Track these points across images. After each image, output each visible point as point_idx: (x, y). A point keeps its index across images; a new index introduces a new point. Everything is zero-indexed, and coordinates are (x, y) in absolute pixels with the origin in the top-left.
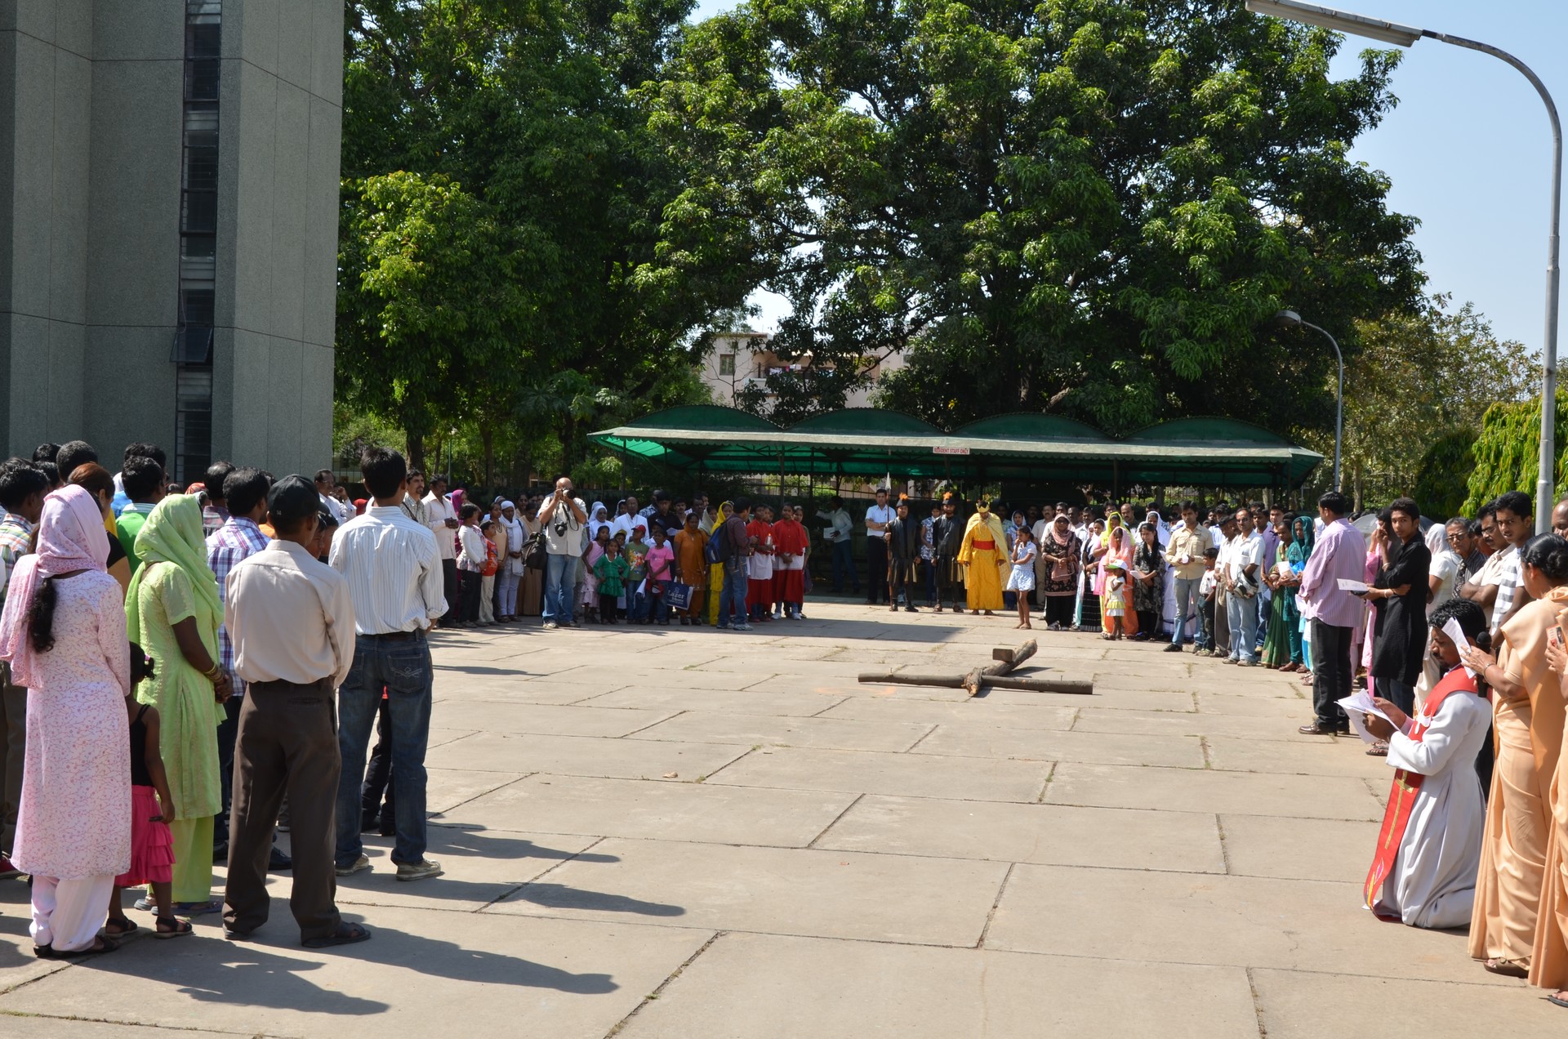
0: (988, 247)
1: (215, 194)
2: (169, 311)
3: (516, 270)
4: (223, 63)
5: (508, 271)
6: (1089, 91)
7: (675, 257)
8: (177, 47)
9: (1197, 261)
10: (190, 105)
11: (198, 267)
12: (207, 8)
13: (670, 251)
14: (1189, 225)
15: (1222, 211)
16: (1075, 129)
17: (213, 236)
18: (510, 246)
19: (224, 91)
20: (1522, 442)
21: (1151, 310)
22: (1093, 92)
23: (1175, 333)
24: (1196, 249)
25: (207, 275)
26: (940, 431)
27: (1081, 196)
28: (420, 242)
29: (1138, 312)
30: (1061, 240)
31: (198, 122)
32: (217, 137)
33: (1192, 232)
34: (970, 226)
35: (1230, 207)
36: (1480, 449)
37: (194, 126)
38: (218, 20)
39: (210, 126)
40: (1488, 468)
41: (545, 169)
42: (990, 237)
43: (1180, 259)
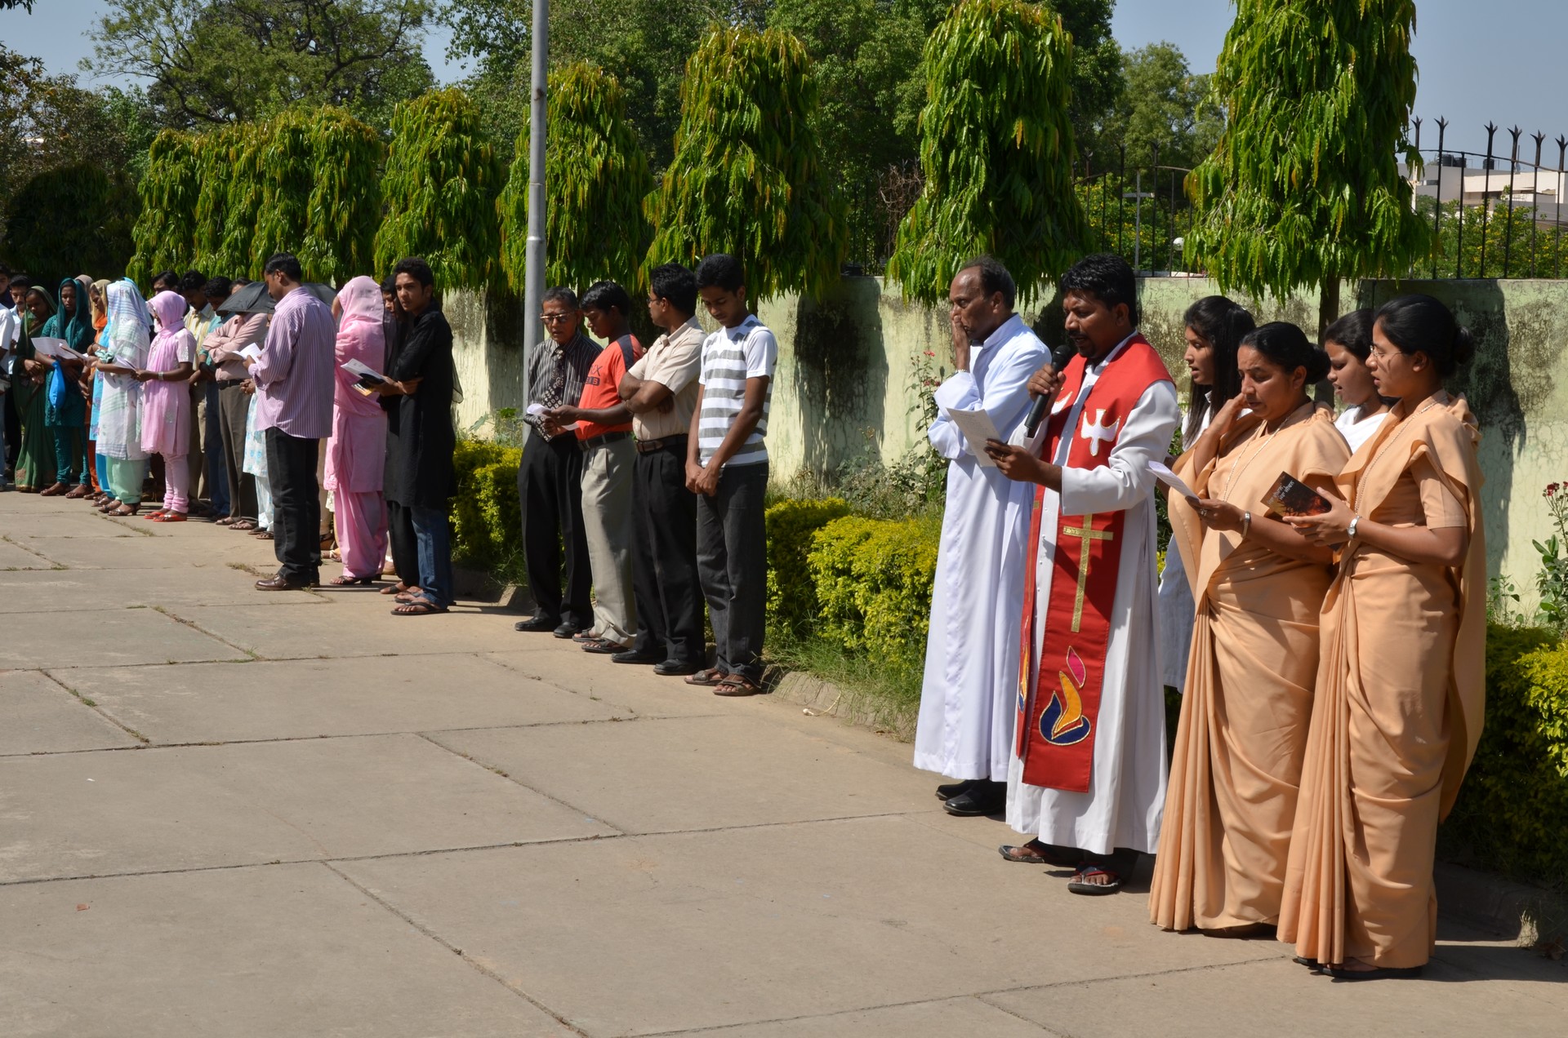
20: (224, 181)
36: (148, 189)
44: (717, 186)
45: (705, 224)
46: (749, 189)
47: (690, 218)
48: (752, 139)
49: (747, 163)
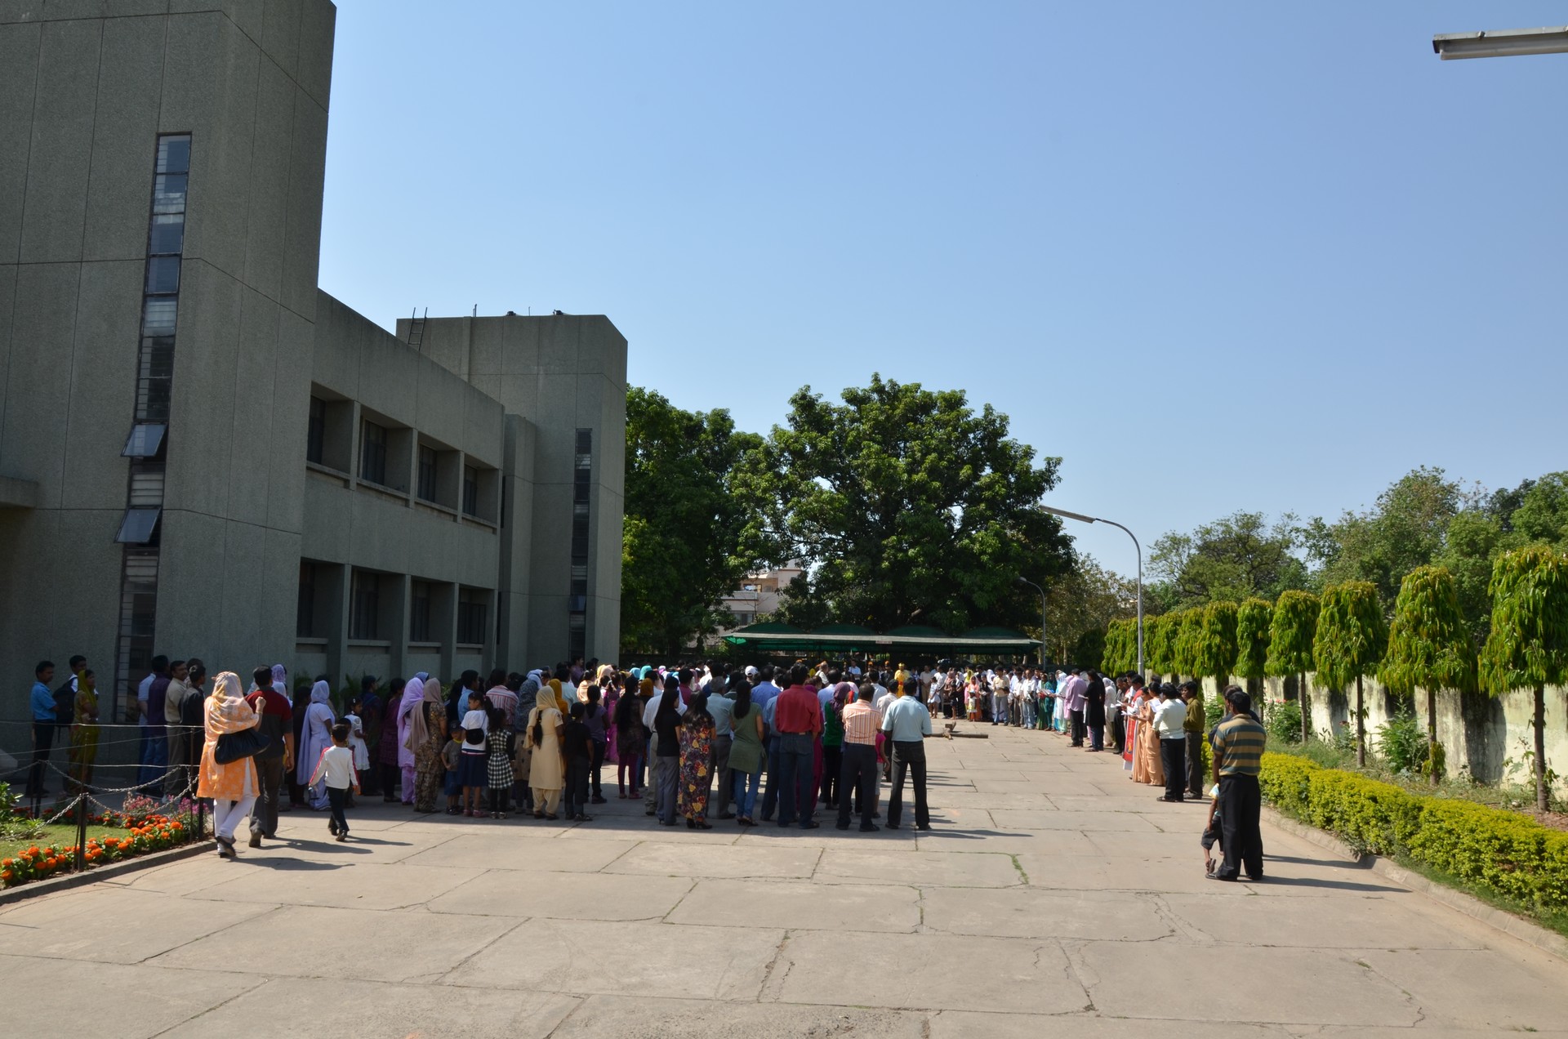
0: (892, 552)
1: (588, 539)
2: (567, 589)
3: (670, 559)
4: (591, 485)
5: (668, 559)
6: (934, 483)
7: (747, 553)
8: (572, 479)
9: (985, 558)
10: (576, 502)
11: (579, 571)
12: (584, 463)
13: (744, 551)
14: (980, 542)
15: (994, 536)
16: (929, 500)
17: (587, 557)
18: (667, 547)
19: (592, 497)
21: (965, 579)
22: (937, 484)
23: (976, 589)
24: (983, 552)
25: (584, 574)
26: (878, 634)
27: (933, 530)
28: (631, 547)
29: (959, 580)
30: (925, 549)
31: (579, 509)
32: (588, 517)
33: (981, 546)
34: (885, 542)
35: (997, 534)
36: (1108, 639)
37: (578, 511)
38: (589, 467)
39: (585, 511)
40: (1111, 647)
41: (682, 512)
42: (893, 547)
43: (976, 557)
44: (1209, 646)
45: (1206, 657)
46: (1219, 647)
47: (1203, 655)
48: (1220, 633)
49: (1217, 640)
